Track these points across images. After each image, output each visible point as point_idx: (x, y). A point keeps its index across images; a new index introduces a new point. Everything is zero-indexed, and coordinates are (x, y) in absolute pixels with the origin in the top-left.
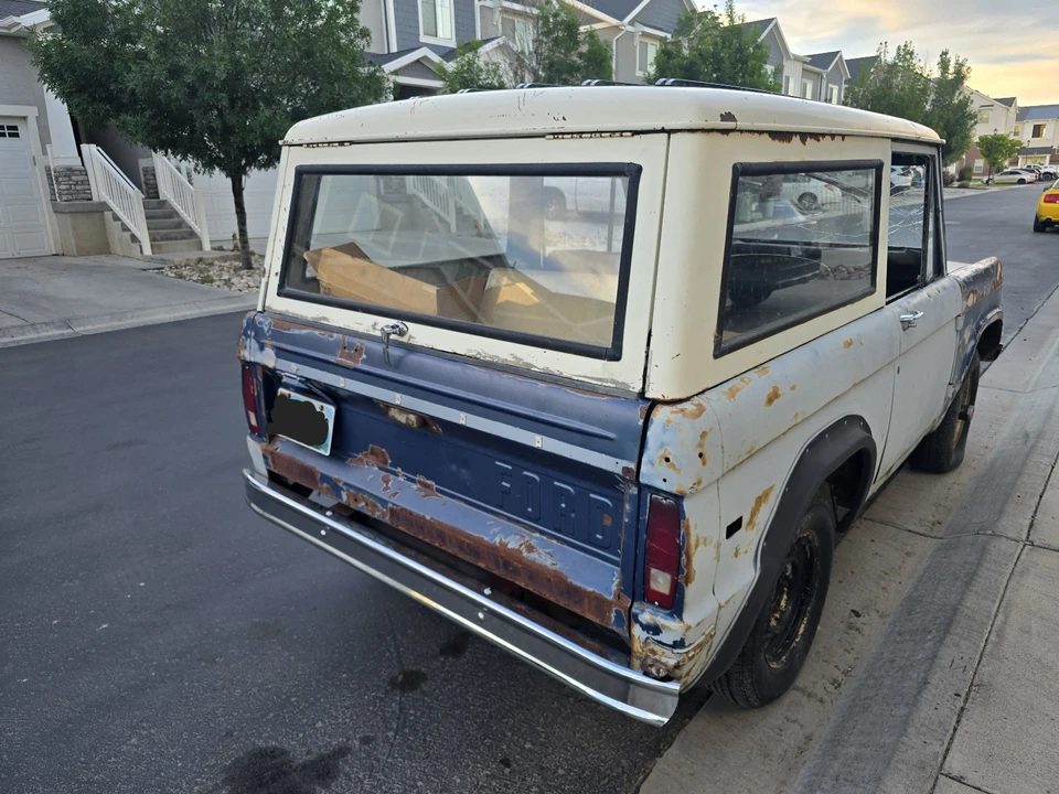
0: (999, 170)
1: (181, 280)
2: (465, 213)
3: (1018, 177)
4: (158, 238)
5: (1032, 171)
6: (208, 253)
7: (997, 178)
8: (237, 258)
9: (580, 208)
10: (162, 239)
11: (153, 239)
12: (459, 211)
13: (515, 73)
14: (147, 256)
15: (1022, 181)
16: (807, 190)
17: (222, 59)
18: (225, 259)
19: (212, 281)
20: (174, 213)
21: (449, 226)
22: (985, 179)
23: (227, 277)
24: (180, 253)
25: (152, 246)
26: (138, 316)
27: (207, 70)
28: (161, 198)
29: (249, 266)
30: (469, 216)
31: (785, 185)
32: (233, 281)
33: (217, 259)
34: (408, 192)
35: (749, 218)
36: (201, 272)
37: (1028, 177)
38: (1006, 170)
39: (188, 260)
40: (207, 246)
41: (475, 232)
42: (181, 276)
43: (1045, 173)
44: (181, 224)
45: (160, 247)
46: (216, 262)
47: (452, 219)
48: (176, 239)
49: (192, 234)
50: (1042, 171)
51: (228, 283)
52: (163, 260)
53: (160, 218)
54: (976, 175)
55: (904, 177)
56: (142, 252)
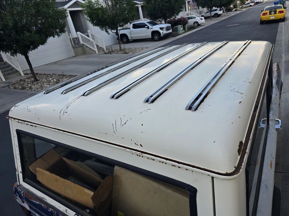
0: (244, 4)
1: (15, 90)
2: (99, 46)
3: (249, 5)
4: (6, 75)
5: (253, 3)
6: (23, 77)
7: (244, 6)
8: (32, 77)
9: (133, 39)
10: (8, 75)
11: (4, 76)
12: (97, 46)
13: (106, 2)
14: (4, 82)
15: (251, 6)
16: (195, 21)
17: (10, 19)
18: (28, 78)
19: (26, 88)
20: (10, 66)
21: (96, 52)
22: (241, 7)
23: (30, 86)
24: (14, 79)
25: (5, 78)
26: (3, 108)
27: (6, 24)
28: (5, 61)
29: (36, 80)
30: (101, 47)
31: (189, 20)
32: (32, 87)
33: (26, 79)
34: (81, 43)
35: (181, 33)
36: (21, 85)
37: (252, 4)
38: (246, 3)
39: (17, 81)
40: (23, 74)
41: (103, 52)
42: (15, 88)
43: (256, 2)
44: (13, 68)
45: (7, 78)
46: (26, 80)
47: (96, 49)
48: (12, 74)
49: (17, 71)
50: (255, 2)
51: (30, 88)
52: (9, 83)
53: (5, 68)
54: (238, 6)
55: (220, 11)
56: (2, 80)
